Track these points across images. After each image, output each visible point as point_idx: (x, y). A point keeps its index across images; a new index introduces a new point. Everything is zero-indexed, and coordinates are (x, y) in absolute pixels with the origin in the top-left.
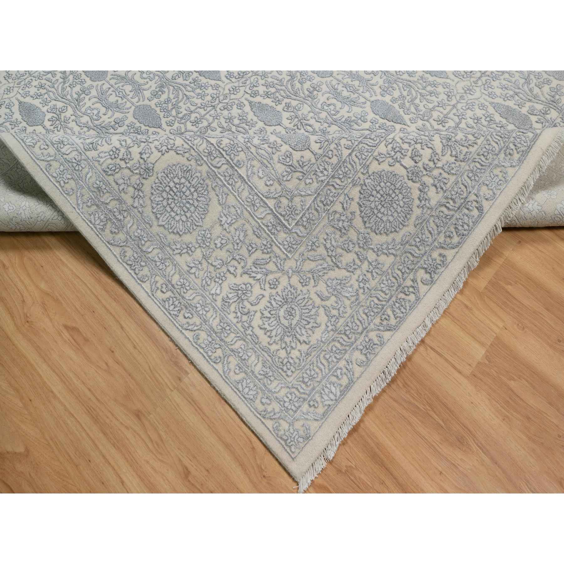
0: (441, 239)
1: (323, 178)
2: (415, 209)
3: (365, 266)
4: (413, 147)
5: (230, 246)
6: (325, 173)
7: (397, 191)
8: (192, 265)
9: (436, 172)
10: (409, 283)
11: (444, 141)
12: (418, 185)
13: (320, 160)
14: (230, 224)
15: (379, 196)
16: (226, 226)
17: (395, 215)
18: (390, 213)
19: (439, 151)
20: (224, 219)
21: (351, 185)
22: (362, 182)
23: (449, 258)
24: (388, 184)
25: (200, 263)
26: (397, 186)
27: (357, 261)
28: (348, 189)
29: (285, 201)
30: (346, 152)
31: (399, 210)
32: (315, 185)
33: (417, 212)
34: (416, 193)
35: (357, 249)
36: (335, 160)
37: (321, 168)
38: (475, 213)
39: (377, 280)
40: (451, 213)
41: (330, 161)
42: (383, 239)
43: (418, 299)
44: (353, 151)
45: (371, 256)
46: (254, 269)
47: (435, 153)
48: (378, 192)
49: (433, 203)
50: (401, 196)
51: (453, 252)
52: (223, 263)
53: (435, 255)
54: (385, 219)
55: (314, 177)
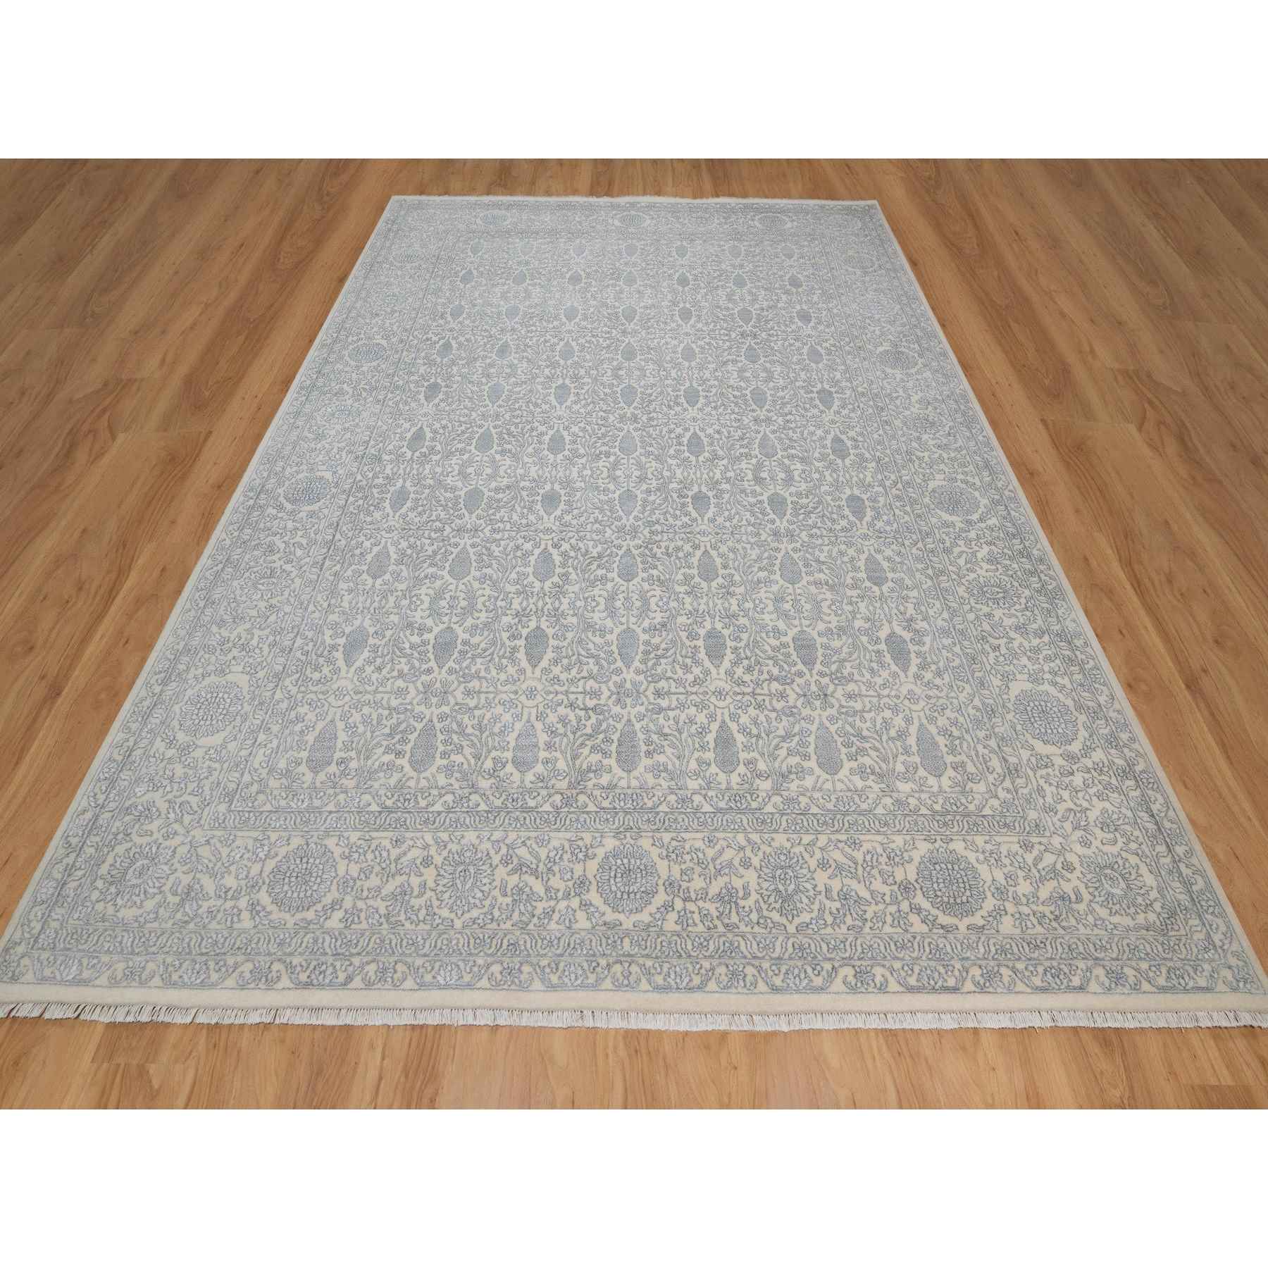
0: (296, 961)
1: (293, 805)
2: (312, 910)
3: (229, 904)
4: (372, 863)
5: (191, 772)
6: (300, 803)
7: (319, 880)
8: (157, 755)
9: (360, 904)
10: (231, 961)
11: (399, 890)
12: (337, 895)
13: (309, 791)
14: (210, 759)
15: (305, 866)
16: (207, 757)
17: (295, 895)
18: (294, 889)
19: (384, 892)
20: (212, 751)
21: (301, 834)
22: (310, 841)
23: (280, 985)
24: (321, 867)
25: (162, 760)
26: (324, 876)
27: (230, 893)
28: (296, 834)
29: (255, 788)
30: (331, 807)
31: (302, 895)
32: (283, 803)
33: (310, 915)
34: (328, 900)
35: (243, 883)
36: (317, 803)
37: (302, 797)
38: (342, 977)
39: (218, 927)
40: (328, 950)
41: (315, 800)
42: (266, 900)
44: (335, 812)
45: (243, 903)
46: (177, 807)
47: (379, 889)
48: (307, 863)
49: (329, 924)
50: (316, 887)
51: (289, 984)
52: (171, 779)
53: (277, 966)
54: (286, 888)
55: (290, 796)
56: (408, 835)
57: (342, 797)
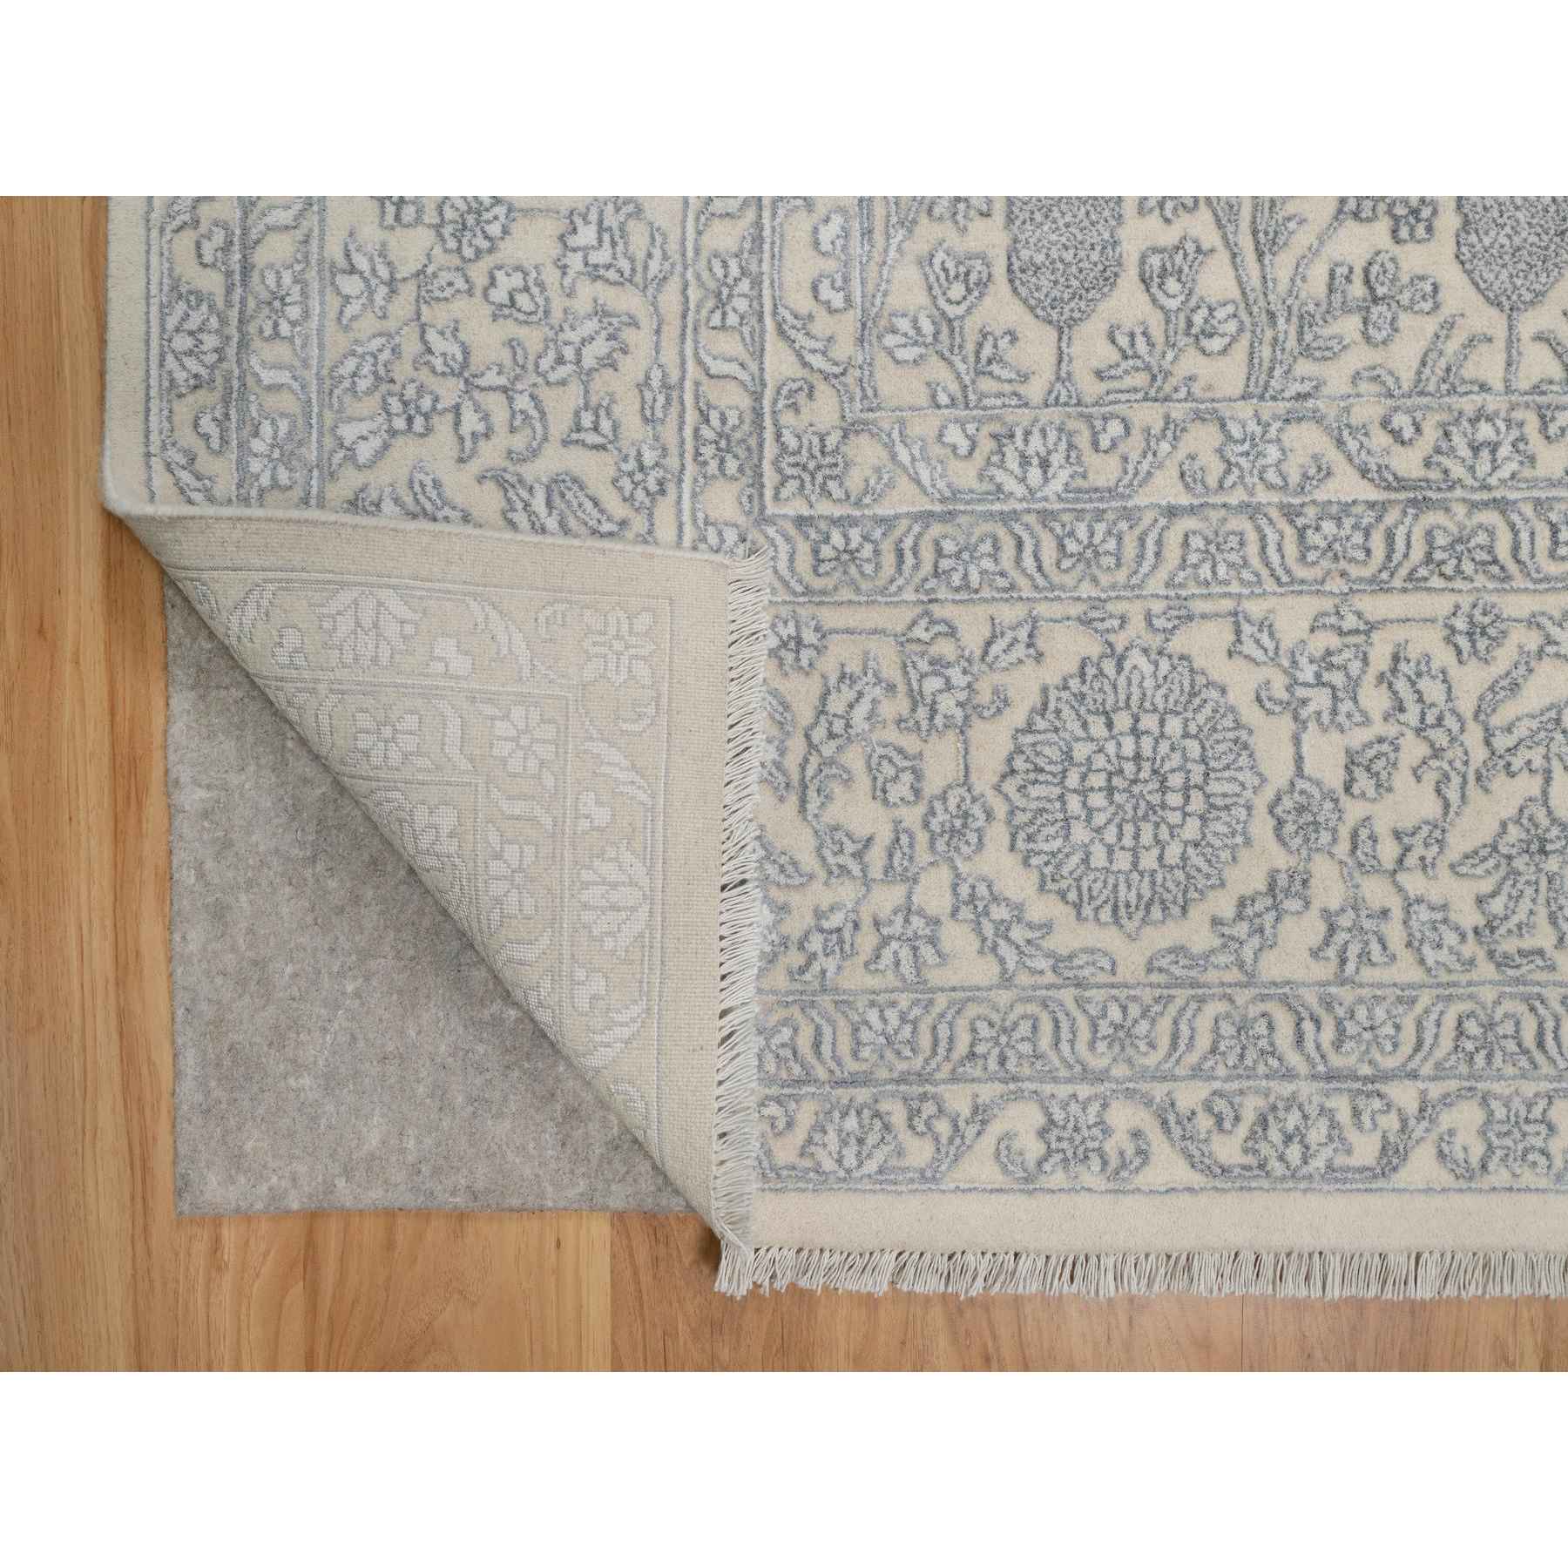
0: (1190, 1096)
1: (1011, 485)
2: (1199, 914)
3: (887, 899)
4: (1391, 730)
5: (533, 338)
6: (1035, 474)
7: (1197, 803)
8: (362, 263)
9: (1376, 892)
10: (959, 1100)
11: (1514, 833)
12: (1282, 860)
13: (1055, 414)
14: (594, 273)
15: (1128, 747)
16: (575, 261)
17: (1123, 861)
18: (1110, 835)
19: (1458, 845)
20: (586, 235)
21: (1076, 610)
22: (1120, 641)
23: (1151, 1177)
24: (1194, 748)
25: (392, 285)
26: (1214, 787)
27: (876, 857)
28: (1057, 610)
29: (824, 411)
30: (1166, 489)
31: (1148, 861)
32: (965, 475)
33: (1196, 933)
34: (1248, 876)
35: (912, 816)
36: (1104, 471)
37: (1036, 443)
38: (1365, 1150)
39: (872, 982)
40: (1294, 1059)
41: (1091, 459)
42: (1016, 882)
43: (928, 1178)
44: (1192, 510)
45: (934, 893)
46: (539, 503)
47: (1437, 833)
48: (1135, 732)
49: (1273, 967)
50: (1191, 830)
51: (1183, 1173)
52: (463, 370)
53: (1123, 1117)
54: (1080, 833)
55: (986, 445)
56: (1516, 605)
57: (1203, 439)
